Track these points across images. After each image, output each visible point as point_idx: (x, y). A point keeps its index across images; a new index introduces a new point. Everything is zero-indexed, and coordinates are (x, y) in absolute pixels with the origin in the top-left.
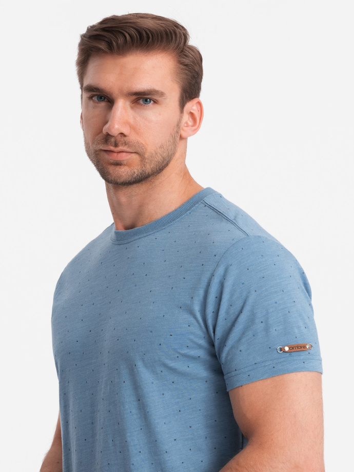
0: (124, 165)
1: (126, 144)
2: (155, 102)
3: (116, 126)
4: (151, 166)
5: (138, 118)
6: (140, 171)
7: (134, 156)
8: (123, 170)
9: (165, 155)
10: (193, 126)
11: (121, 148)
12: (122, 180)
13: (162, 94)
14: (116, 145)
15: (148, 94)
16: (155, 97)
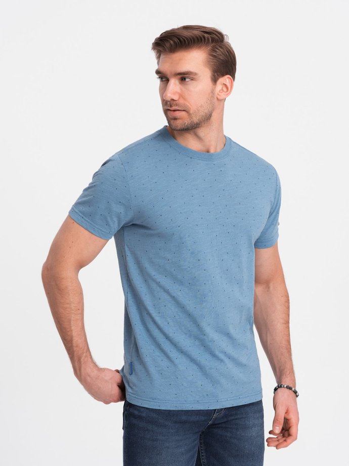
0: (179, 119)
1: (176, 105)
2: (192, 79)
3: (169, 95)
4: (198, 118)
5: (184, 89)
6: (189, 122)
7: (184, 113)
8: (178, 122)
9: (206, 111)
10: (227, 92)
11: (174, 108)
12: (179, 128)
13: (196, 74)
14: (171, 106)
15: (186, 74)
16: (191, 76)
